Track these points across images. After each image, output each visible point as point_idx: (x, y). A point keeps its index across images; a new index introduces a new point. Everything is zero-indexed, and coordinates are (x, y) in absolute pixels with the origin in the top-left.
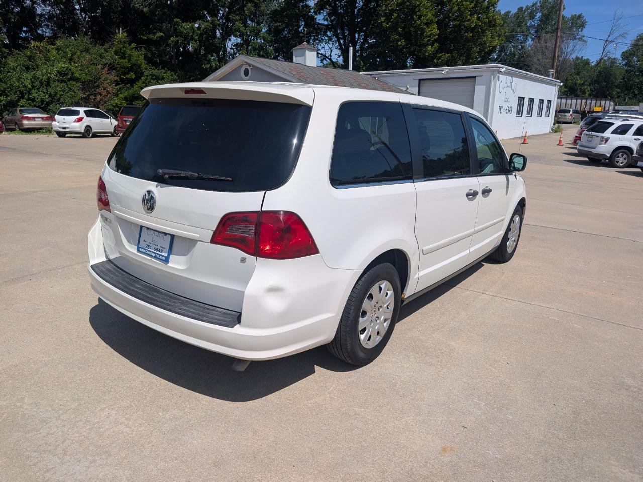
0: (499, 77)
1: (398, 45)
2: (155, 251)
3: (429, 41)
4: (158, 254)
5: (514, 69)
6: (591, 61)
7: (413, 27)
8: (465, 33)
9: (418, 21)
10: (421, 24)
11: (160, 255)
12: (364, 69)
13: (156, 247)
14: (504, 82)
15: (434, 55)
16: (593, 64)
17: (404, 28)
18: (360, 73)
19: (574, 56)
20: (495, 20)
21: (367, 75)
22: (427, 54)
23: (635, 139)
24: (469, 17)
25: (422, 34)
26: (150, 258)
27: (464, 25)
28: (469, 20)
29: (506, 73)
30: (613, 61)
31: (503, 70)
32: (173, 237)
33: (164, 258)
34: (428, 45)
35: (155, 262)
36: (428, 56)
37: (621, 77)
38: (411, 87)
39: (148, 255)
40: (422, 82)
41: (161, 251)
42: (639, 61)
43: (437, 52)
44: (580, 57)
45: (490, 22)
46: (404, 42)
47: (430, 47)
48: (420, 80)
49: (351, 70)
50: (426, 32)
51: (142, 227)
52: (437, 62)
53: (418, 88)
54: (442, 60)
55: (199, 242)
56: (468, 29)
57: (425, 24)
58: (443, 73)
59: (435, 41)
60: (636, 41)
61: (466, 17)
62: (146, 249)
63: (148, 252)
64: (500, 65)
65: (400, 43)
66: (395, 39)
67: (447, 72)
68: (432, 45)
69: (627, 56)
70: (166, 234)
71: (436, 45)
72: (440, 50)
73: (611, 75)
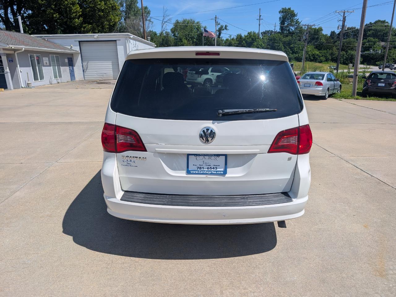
0: (130, 41)
1: (53, 17)
2: (209, 170)
3: (76, 15)
4: (214, 171)
5: (136, 36)
6: (157, 33)
7: (63, 5)
8: (98, 12)
9: (66, 2)
10: (67, 4)
11: (217, 171)
12: (30, 32)
13: (209, 167)
14: (133, 44)
15: (81, 26)
16: (158, 35)
17: (55, 5)
18: (31, 35)
19: (149, 30)
20: (115, 6)
21: (37, 37)
22: (76, 24)
23: (212, 74)
24: (99, 2)
25: (70, 11)
26: (205, 176)
27: (97, 7)
28: (99, 4)
29: (133, 39)
30: (167, 34)
31: (132, 37)
32: (226, 156)
33: (222, 173)
34: (75, 18)
35: (213, 177)
36: (77, 26)
37: (173, 42)
38: (74, 46)
39: (203, 174)
40: (81, 43)
41: (215, 168)
42: (179, 34)
43: (82, 23)
44: (151, 31)
45: (112, 7)
46: (58, 15)
47: (77, 19)
48: (79, 42)
49: (23, 33)
50: (73, 9)
51: (188, 155)
52: (84, 30)
53: (79, 47)
54: (87, 29)
55: (258, 154)
56: (100, 10)
57: (71, 4)
58: (95, 37)
59: (80, 16)
60: (176, 23)
61: (98, 2)
62: (198, 171)
63: (201, 172)
64: (129, 34)
65: (55, 15)
66: (51, 12)
67: (97, 37)
68: (78, 19)
69: (173, 31)
70: (218, 155)
71: (81, 19)
72: (84, 22)
73: (168, 41)
